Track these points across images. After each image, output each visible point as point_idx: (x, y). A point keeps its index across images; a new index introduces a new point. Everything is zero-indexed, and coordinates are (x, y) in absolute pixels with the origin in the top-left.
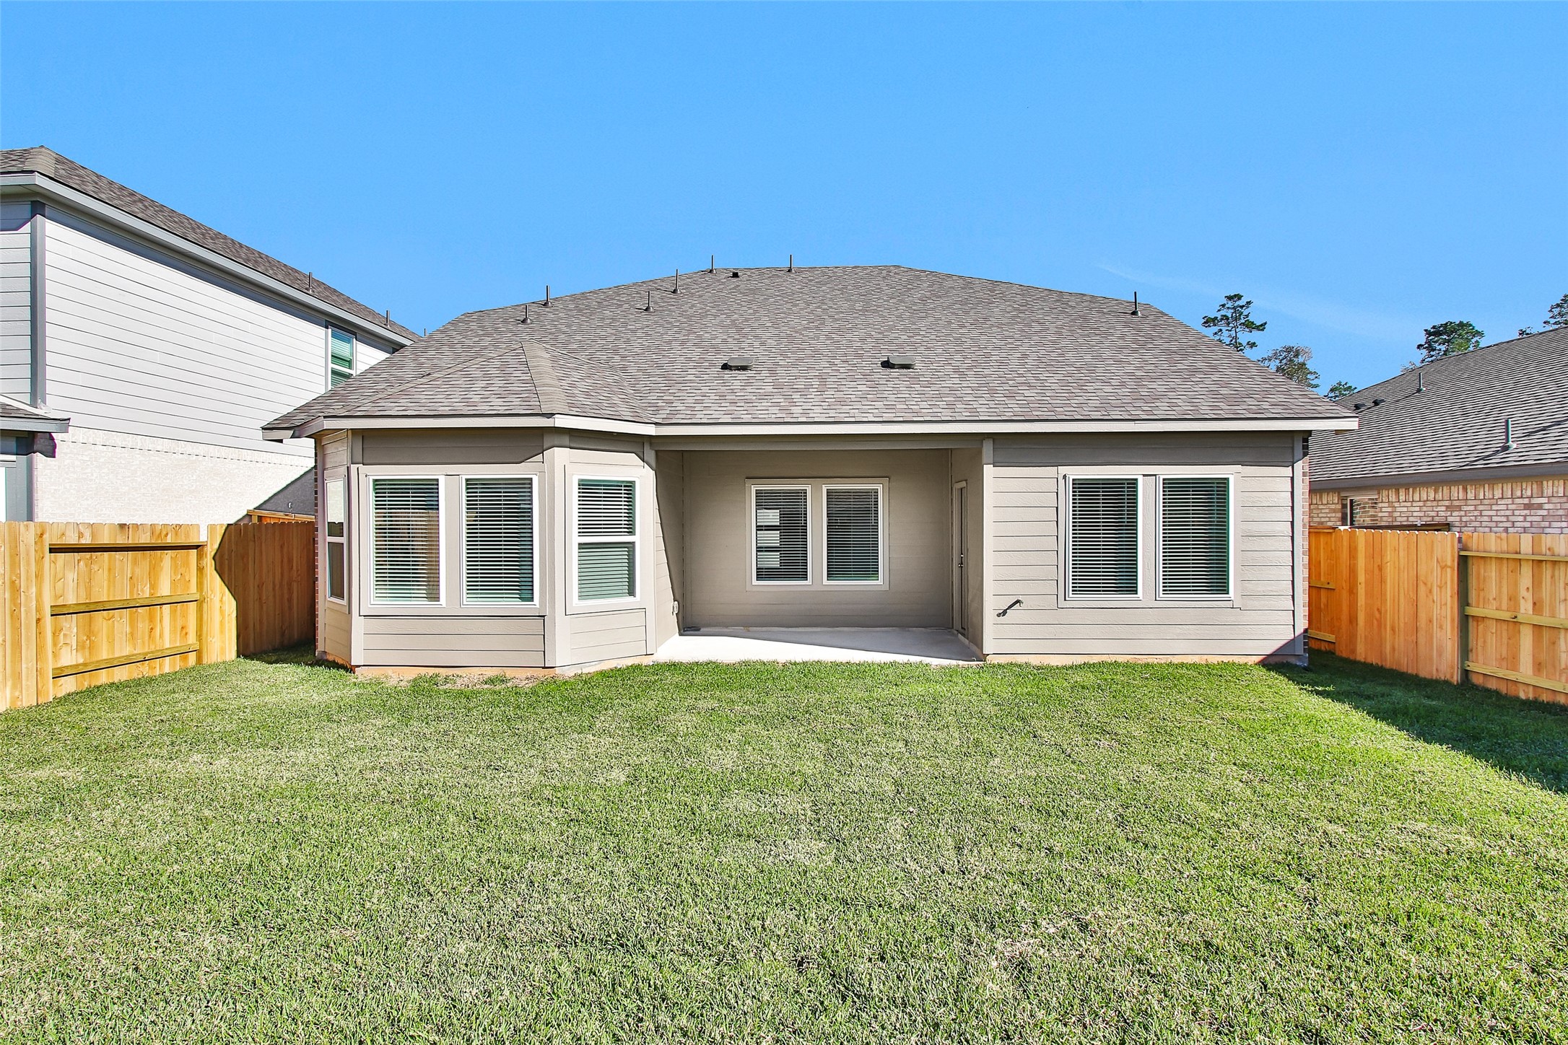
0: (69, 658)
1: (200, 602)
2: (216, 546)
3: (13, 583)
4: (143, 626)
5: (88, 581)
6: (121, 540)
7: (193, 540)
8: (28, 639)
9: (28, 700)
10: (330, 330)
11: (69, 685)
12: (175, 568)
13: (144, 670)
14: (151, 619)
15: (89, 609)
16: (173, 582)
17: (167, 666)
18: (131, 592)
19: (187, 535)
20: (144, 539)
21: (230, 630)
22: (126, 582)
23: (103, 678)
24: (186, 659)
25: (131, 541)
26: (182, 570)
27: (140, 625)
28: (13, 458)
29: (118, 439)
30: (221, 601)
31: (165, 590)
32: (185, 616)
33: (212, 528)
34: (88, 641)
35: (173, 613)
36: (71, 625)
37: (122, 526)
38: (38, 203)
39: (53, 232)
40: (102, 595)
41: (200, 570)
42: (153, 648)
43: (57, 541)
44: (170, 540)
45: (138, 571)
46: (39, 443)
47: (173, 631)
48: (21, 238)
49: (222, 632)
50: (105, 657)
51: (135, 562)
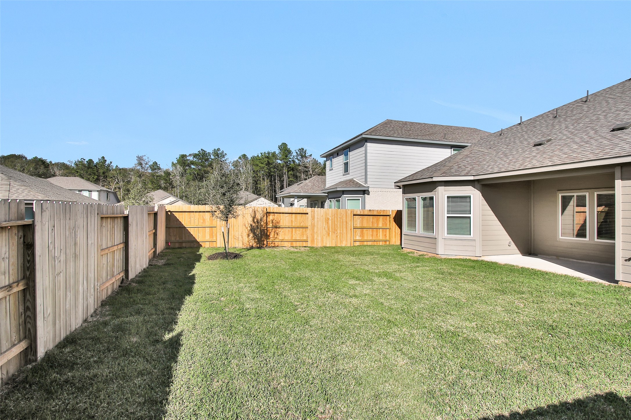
0: (358, 238)
1: (390, 229)
2: (394, 215)
3: (346, 221)
4: (375, 233)
5: (362, 222)
6: (369, 214)
7: (388, 214)
8: (349, 232)
9: (349, 245)
10: (452, 149)
11: (357, 244)
12: (383, 220)
13: (375, 243)
14: (377, 232)
15: (362, 228)
16: (383, 224)
17: (381, 243)
18: (372, 225)
19: (387, 213)
20: (375, 213)
21: (398, 237)
22: (371, 223)
23: (365, 243)
24: (386, 243)
25: (372, 214)
26: (385, 221)
27: (374, 233)
28: (362, 195)
29: (384, 190)
30: (395, 229)
31: (380, 225)
32: (386, 232)
33: (392, 211)
34: (362, 235)
35: (383, 231)
36: (359, 231)
37: (370, 210)
38: (366, 140)
39: (369, 145)
40: (365, 225)
41: (390, 221)
42: (377, 239)
43: (355, 213)
44: (382, 214)
45: (374, 220)
46: (366, 192)
47: (383, 236)
48: (363, 149)
49: (395, 237)
50: (366, 239)
51: (373, 218)
